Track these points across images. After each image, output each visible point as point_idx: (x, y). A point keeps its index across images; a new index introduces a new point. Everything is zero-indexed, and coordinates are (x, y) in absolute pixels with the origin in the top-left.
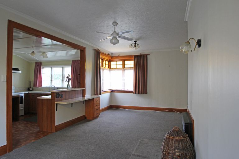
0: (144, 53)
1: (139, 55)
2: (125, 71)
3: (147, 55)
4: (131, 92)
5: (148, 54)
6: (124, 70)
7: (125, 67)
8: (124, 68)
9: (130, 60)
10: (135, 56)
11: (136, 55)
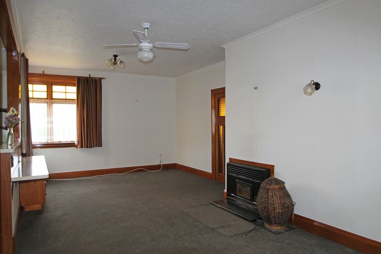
0: (95, 75)
1: (87, 78)
2: (54, 105)
3: (100, 79)
4: (70, 145)
5: (103, 78)
6: (52, 103)
7: (54, 97)
8: (52, 99)
9: (64, 85)
10: (79, 78)
11: (82, 77)
